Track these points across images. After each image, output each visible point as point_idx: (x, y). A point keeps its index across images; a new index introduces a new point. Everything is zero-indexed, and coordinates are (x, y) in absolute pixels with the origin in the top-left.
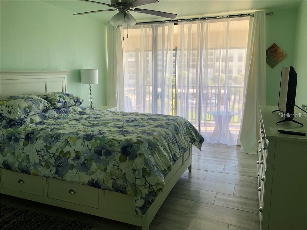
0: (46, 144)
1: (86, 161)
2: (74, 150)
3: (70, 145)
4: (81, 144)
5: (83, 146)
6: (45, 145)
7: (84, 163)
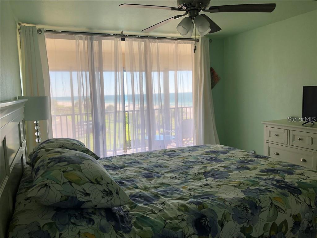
0: (241, 226)
1: (310, 224)
2: (291, 216)
3: (282, 209)
4: (297, 202)
5: (300, 203)
6: (241, 228)
7: (308, 228)
